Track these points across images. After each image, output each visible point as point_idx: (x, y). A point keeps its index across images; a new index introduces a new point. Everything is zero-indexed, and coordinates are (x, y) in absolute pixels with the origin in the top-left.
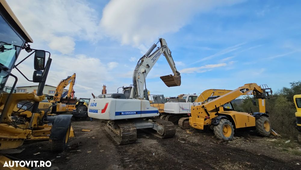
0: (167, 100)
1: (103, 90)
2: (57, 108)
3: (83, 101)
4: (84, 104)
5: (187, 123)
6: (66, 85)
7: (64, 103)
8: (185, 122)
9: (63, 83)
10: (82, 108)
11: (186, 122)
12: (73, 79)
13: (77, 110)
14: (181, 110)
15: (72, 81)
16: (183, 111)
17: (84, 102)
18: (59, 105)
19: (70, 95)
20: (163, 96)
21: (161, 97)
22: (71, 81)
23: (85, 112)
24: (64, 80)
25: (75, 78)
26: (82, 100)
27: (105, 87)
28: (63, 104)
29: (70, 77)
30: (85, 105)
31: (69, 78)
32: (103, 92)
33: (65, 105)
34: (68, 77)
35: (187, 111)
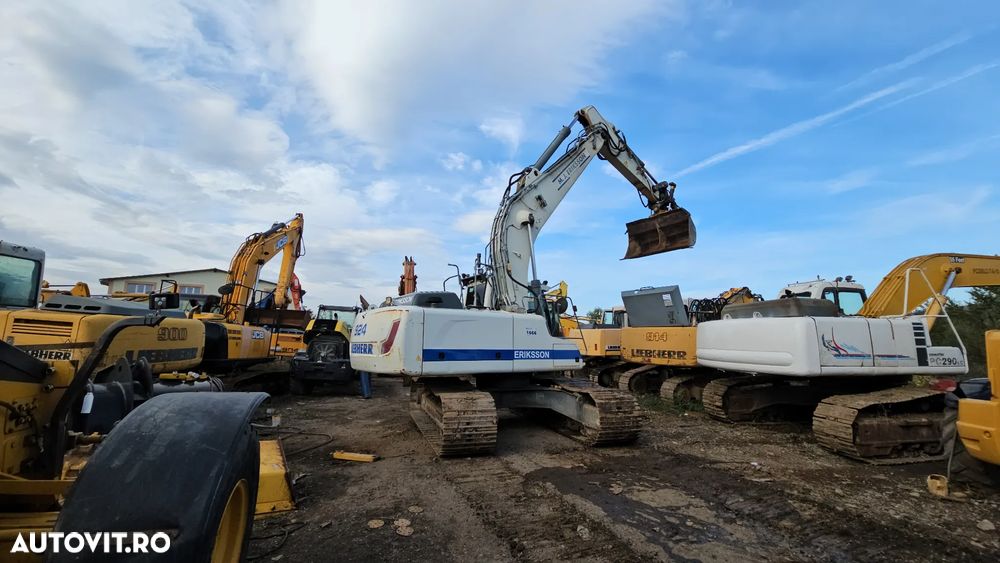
0: (710, 310)
1: (403, 277)
2: (231, 343)
3: (334, 318)
4: (338, 329)
5: (872, 426)
6: (266, 253)
7: (262, 325)
8: (861, 424)
9: (255, 248)
10: (331, 343)
11: (875, 422)
12: (295, 233)
13: (310, 350)
14: (830, 355)
15: (292, 243)
16: (841, 361)
17: (336, 322)
18: (239, 332)
19: (286, 297)
20: (675, 292)
21: (667, 297)
22: (287, 240)
23: (341, 360)
24: (260, 235)
25: (300, 231)
26: (327, 313)
27: (410, 263)
28: (256, 328)
29: (283, 225)
30: (339, 334)
31: (278, 228)
32: (402, 283)
33: (263, 332)
34: (275, 225)
35: (858, 361)
